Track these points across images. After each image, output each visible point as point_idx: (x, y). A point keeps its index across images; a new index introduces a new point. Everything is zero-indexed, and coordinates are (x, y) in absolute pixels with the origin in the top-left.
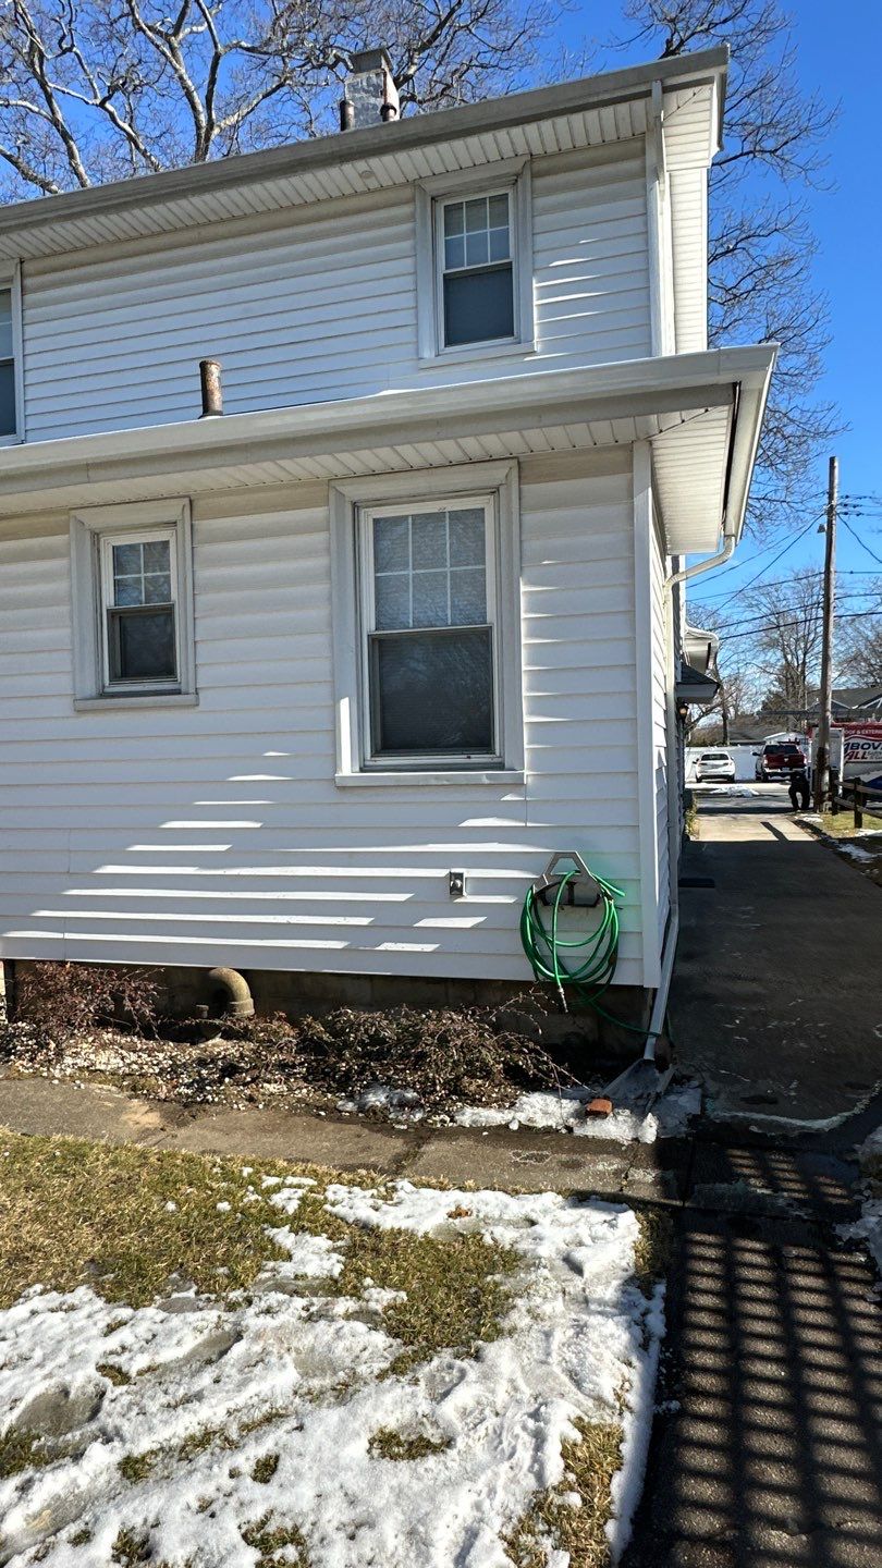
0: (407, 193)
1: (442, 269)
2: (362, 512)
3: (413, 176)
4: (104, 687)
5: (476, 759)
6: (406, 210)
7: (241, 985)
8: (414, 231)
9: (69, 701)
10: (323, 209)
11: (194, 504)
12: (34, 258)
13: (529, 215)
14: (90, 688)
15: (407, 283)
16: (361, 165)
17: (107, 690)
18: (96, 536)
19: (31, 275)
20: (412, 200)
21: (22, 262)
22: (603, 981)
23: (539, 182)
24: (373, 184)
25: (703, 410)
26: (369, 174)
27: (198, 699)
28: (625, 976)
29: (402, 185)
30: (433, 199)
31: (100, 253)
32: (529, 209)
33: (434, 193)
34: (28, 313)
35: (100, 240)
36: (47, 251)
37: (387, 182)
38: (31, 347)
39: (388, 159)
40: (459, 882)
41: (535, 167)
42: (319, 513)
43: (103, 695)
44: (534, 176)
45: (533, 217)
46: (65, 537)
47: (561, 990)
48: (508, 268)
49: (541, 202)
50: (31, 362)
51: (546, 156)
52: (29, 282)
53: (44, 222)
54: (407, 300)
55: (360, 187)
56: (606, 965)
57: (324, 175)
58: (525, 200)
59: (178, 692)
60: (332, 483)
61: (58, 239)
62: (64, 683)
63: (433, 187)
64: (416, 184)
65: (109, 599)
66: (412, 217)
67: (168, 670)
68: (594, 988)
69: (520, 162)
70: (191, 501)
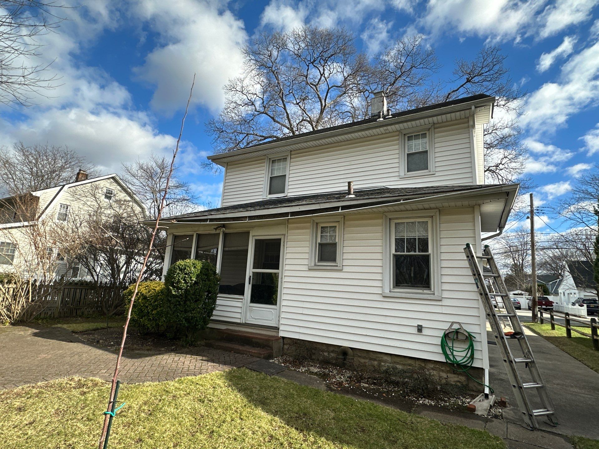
0: (397, 133)
1: (407, 152)
2: (392, 221)
4: (316, 263)
5: (425, 291)
6: (397, 137)
8: (399, 143)
9: (307, 266)
10: (372, 138)
12: (294, 151)
14: (311, 263)
15: (397, 156)
16: (385, 128)
18: (317, 224)
21: (291, 152)
22: (469, 365)
23: (436, 130)
26: (388, 129)
27: (342, 268)
28: (476, 364)
30: (404, 135)
31: (311, 149)
34: (291, 164)
36: (298, 149)
37: (392, 131)
38: (290, 172)
39: (393, 126)
40: (420, 328)
41: (435, 126)
42: (380, 221)
45: (434, 139)
46: (310, 224)
48: (426, 152)
49: (436, 135)
50: (291, 176)
51: (438, 123)
52: (292, 156)
53: (300, 143)
54: (396, 160)
55: (384, 132)
56: (470, 359)
57: (374, 130)
58: (432, 135)
59: (337, 266)
60: (384, 213)
61: (301, 146)
62: (306, 262)
63: (405, 132)
64: (400, 131)
65: (319, 241)
66: (398, 139)
67: (334, 260)
68: (466, 366)
69: (431, 125)
70: (344, 217)
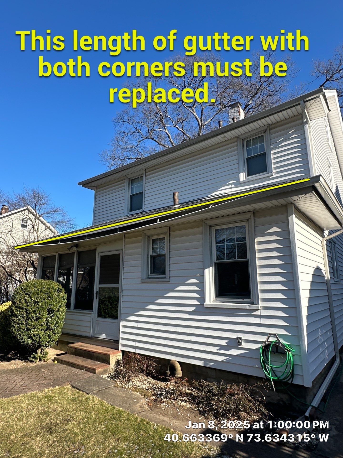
0: (236, 139)
1: (246, 157)
2: (212, 228)
3: (236, 135)
4: (149, 276)
5: (246, 300)
6: (236, 143)
7: (178, 366)
8: (237, 149)
9: (140, 279)
10: (214, 147)
11: (171, 228)
12: (148, 168)
13: (269, 140)
14: (145, 276)
15: (236, 161)
16: (222, 136)
17: (149, 277)
18: (149, 237)
19: (147, 172)
20: (237, 141)
21: (145, 170)
22: (290, 382)
23: (272, 131)
24: (226, 139)
25: (304, 195)
26: (225, 137)
27: (170, 280)
28: (297, 381)
29: (234, 138)
30: (243, 140)
31: (162, 165)
32: (269, 138)
33: (243, 139)
34: (146, 181)
35: (162, 162)
36: (151, 166)
37: (230, 138)
38: (146, 188)
39: (229, 133)
40: (240, 341)
41: (270, 127)
42: (200, 229)
43: (148, 278)
44: (270, 130)
45: (270, 140)
46: (141, 237)
47: (273, 383)
48: (264, 154)
49: (272, 136)
50: (146, 192)
51: (273, 124)
52: (147, 174)
53: (150, 161)
54: (236, 166)
55: (223, 140)
56: (290, 375)
57: (212, 139)
58: (268, 136)
59: (165, 278)
60: (204, 221)
61: (152, 164)
62: (139, 275)
63: (242, 137)
64: (238, 137)
65: (151, 253)
66: (237, 145)
67: (164, 272)
68: (286, 383)
69: (266, 127)
70: (170, 227)
